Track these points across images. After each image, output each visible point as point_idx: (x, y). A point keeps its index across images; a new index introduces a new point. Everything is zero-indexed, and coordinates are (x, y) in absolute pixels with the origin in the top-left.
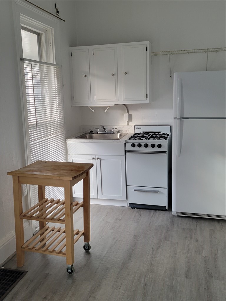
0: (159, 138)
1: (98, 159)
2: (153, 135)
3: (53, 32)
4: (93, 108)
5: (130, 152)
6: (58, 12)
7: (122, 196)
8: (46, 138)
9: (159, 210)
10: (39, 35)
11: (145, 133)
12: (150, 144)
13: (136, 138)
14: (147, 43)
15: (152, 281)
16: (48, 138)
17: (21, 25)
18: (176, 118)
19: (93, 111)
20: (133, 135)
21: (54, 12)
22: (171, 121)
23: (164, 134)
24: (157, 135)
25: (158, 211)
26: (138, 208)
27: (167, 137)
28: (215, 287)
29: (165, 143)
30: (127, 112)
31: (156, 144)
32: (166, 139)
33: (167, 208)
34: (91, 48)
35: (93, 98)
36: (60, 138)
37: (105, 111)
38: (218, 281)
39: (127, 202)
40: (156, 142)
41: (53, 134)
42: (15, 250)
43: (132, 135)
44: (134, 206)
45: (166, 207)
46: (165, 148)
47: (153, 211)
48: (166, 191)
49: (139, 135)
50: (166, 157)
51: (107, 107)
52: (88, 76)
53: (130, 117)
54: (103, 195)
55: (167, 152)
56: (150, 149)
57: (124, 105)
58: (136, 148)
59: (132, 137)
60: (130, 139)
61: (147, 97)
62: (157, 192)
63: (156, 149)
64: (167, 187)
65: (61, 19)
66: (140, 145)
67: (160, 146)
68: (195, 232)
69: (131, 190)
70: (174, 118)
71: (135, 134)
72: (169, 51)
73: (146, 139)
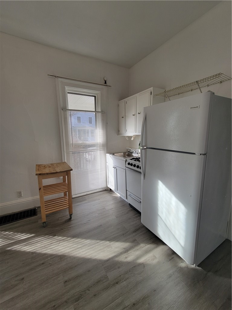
1: (115, 168)
26: (132, 208)
44: (130, 205)
52: (124, 117)
56: (136, 168)
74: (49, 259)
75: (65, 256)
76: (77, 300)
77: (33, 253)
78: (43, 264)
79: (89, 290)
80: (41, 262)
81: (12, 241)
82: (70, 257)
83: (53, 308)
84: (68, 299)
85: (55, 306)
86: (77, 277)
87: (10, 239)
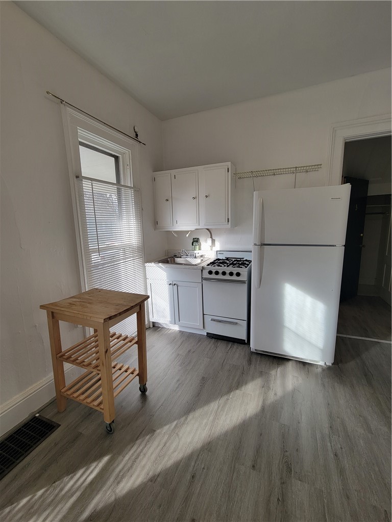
0: (241, 264)
1: (174, 285)
2: (235, 261)
3: (131, 155)
4: (176, 232)
5: (206, 279)
6: (137, 135)
7: (199, 324)
8: (124, 261)
9: (238, 343)
10: (117, 158)
11: (227, 259)
12: (228, 272)
13: (215, 265)
14: (229, 164)
15: (204, 469)
16: (127, 260)
17: (80, 140)
18: (255, 245)
19: (176, 235)
20: (214, 261)
21: (133, 135)
22: (251, 247)
23: (246, 260)
24: (238, 261)
25: (236, 344)
26: (215, 338)
27: (248, 265)
28: (294, 496)
29: (244, 271)
30: (210, 236)
31: (235, 273)
32: (246, 267)
33: (246, 342)
34: (173, 172)
35: (175, 222)
36: (138, 262)
37: (187, 236)
38: (300, 482)
39: (205, 331)
40: (235, 270)
41: (130, 257)
42: (55, 395)
43: (212, 261)
44: (211, 336)
45: (245, 340)
46: (244, 277)
47: (230, 344)
48: (245, 323)
49: (221, 261)
50: (246, 286)
51: (188, 231)
52: (170, 200)
53: (213, 241)
54: (180, 322)
55: (246, 282)
56: (227, 277)
57: (207, 229)
58: (213, 276)
59: (211, 263)
60: (208, 265)
61: (228, 222)
62: (237, 323)
63: (234, 278)
64: (246, 319)
65: (140, 142)
66: (217, 273)
67: (238, 274)
68: (275, 380)
69: (208, 319)
70: (254, 244)
71: (217, 260)
72: (252, 172)
73: (225, 266)
74: (193, 464)
75: (210, 442)
76: (289, 470)
77: (153, 479)
78: (193, 477)
79: (287, 451)
80: (189, 478)
81: (67, 502)
82: (218, 438)
83: (280, 503)
84: (281, 478)
85: (278, 499)
86: (258, 451)
87: (59, 502)
